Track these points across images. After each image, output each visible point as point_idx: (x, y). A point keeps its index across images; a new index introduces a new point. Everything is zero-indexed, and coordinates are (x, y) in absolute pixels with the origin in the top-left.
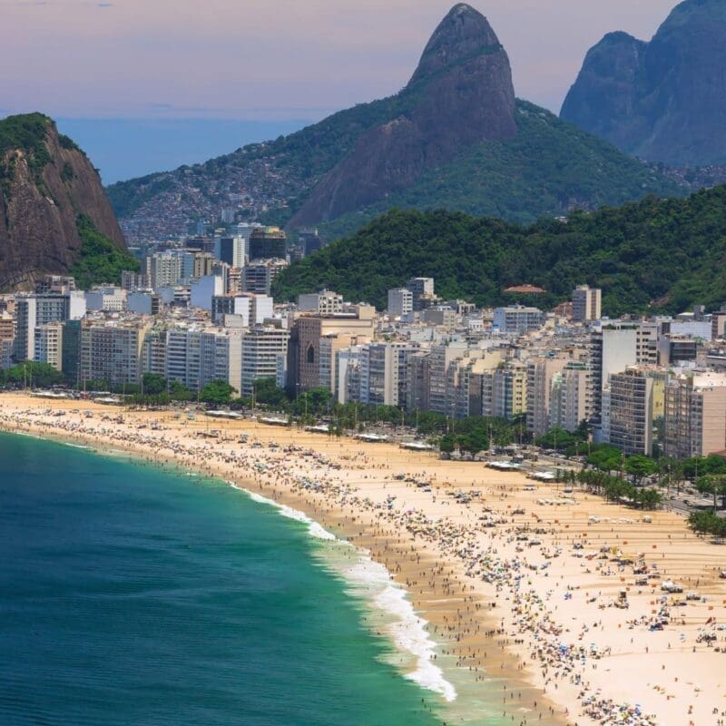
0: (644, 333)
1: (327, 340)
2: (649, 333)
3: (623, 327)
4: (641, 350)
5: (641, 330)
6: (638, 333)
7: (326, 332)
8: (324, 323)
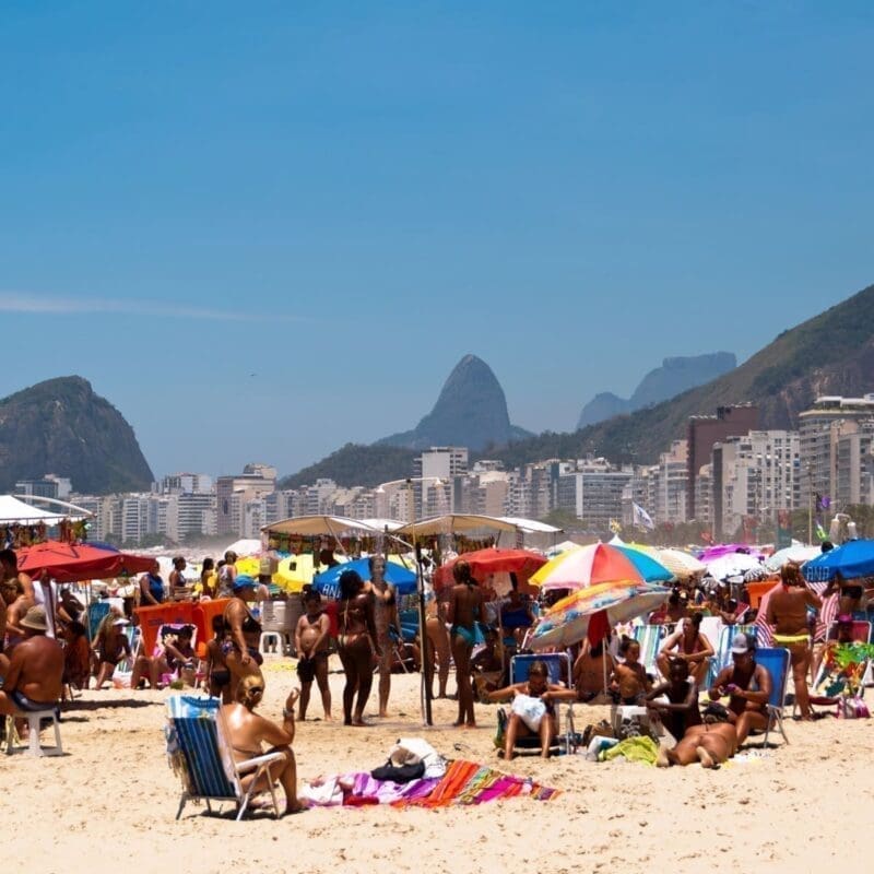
0: (457, 456)
1: (237, 495)
2: (460, 456)
3: (439, 451)
4: (454, 470)
5: (455, 453)
6: (452, 456)
7: (237, 488)
8: (236, 481)
